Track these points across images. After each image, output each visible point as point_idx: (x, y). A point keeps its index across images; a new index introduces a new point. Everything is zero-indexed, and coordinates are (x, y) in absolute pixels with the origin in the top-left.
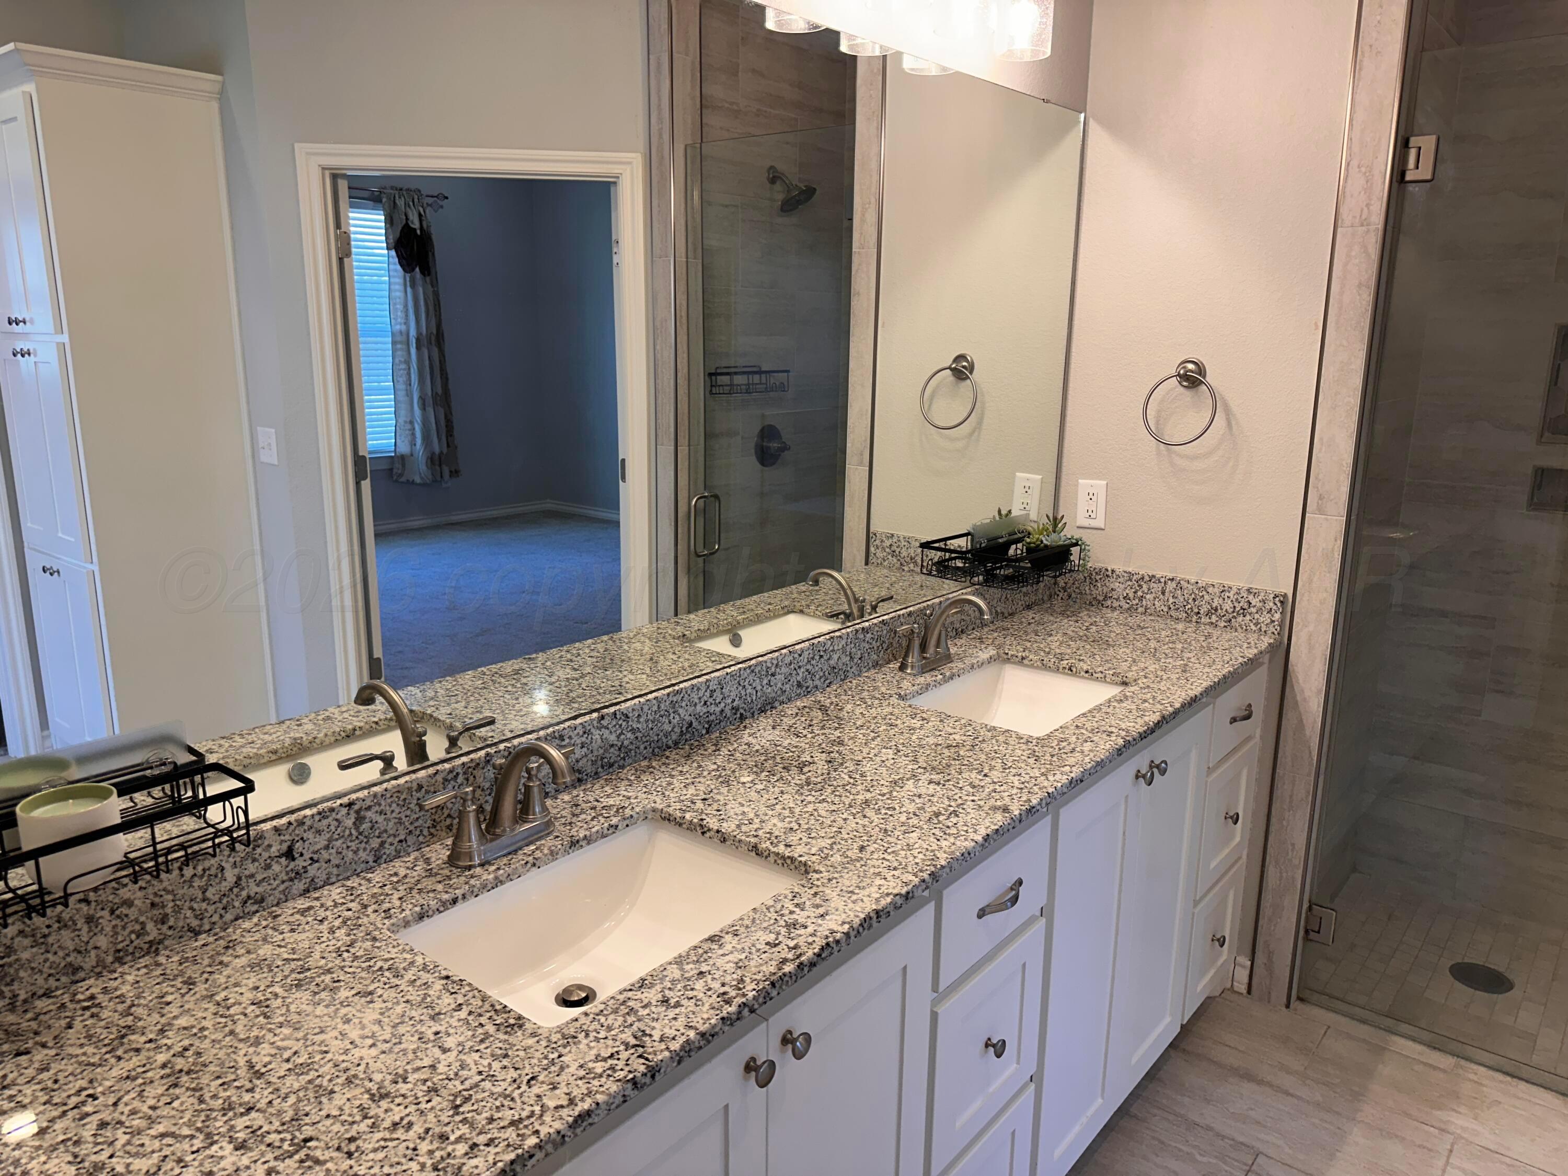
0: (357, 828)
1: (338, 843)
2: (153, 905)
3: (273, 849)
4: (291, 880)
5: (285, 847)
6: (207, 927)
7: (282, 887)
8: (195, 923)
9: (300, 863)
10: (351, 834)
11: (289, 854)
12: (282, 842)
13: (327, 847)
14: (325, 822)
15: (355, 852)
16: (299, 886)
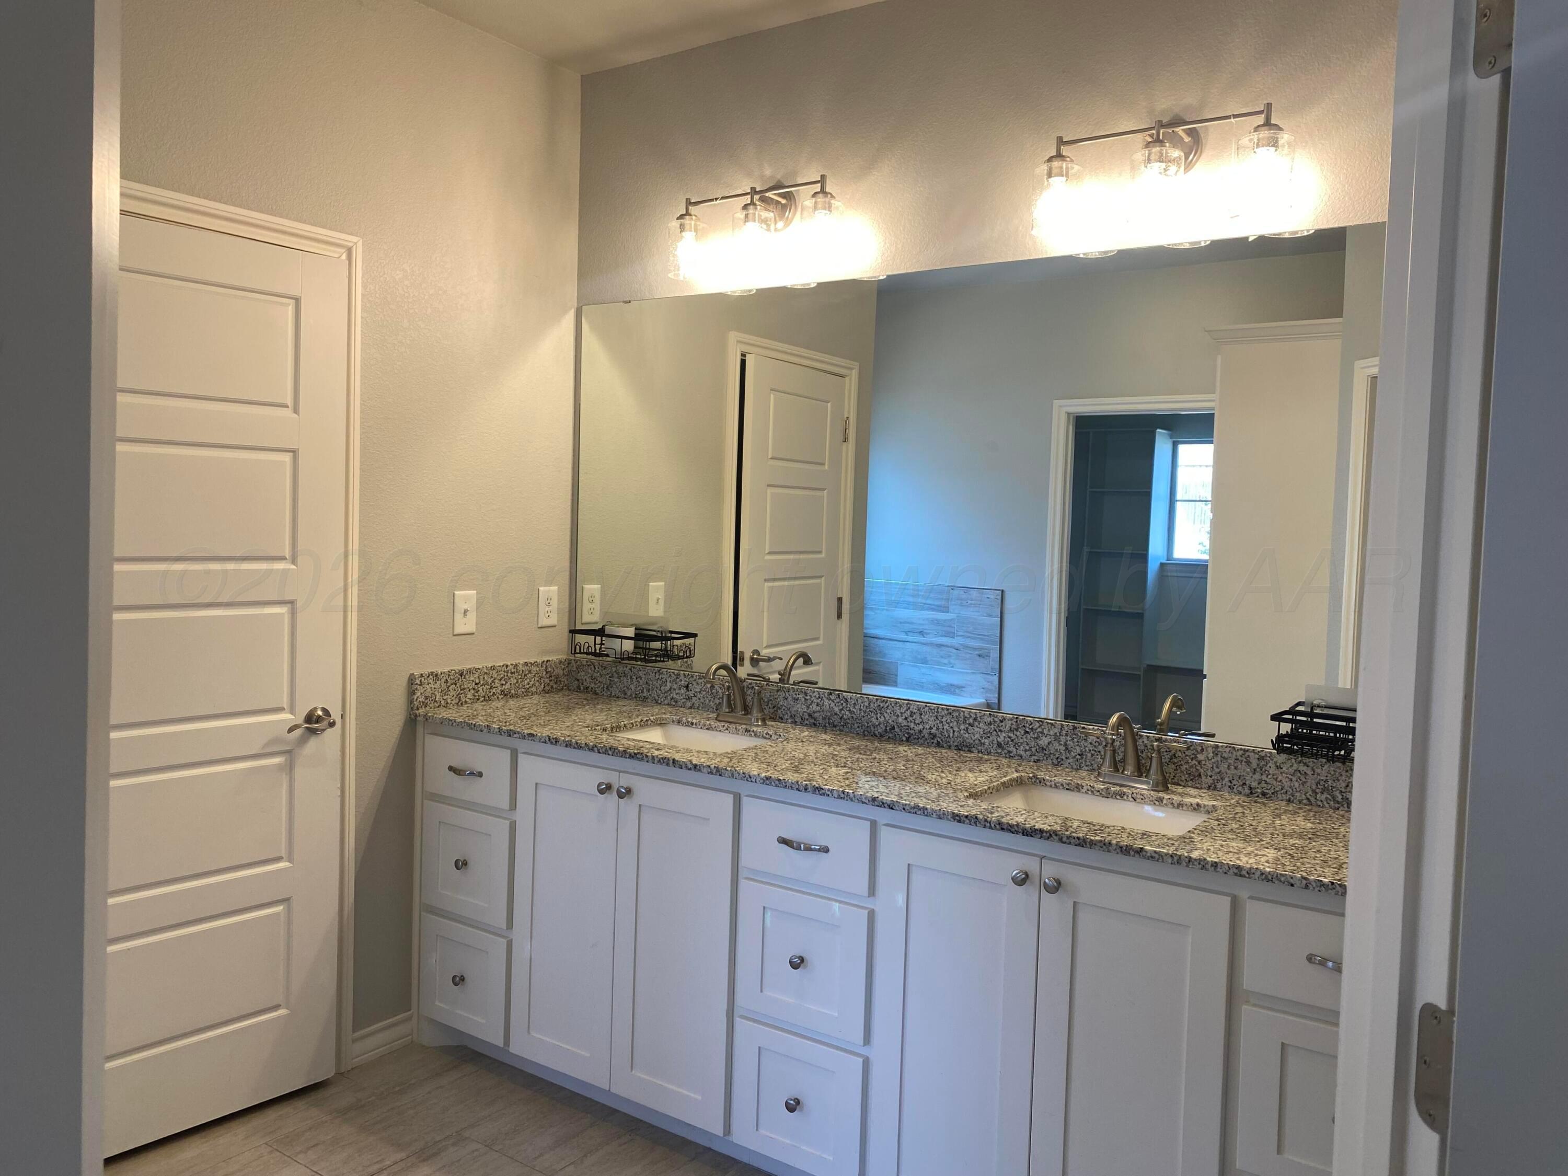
0: (711, 691)
1: (704, 693)
2: (647, 683)
3: (683, 682)
4: (687, 699)
5: (686, 683)
6: (659, 702)
7: (683, 701)
8: (657, 698)
9: (691, 694)
10: (708, 692)
11: (687, 687)
12: (686, 681)
13: (700, 692)
14: (700, 681)
15: (710, 701)
16: (689, 704)
